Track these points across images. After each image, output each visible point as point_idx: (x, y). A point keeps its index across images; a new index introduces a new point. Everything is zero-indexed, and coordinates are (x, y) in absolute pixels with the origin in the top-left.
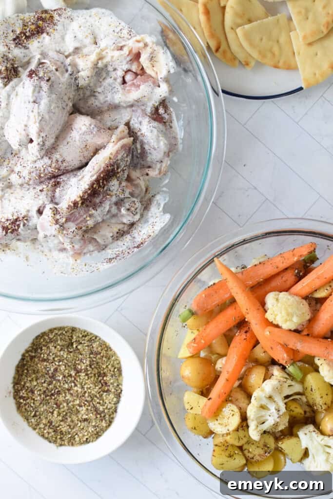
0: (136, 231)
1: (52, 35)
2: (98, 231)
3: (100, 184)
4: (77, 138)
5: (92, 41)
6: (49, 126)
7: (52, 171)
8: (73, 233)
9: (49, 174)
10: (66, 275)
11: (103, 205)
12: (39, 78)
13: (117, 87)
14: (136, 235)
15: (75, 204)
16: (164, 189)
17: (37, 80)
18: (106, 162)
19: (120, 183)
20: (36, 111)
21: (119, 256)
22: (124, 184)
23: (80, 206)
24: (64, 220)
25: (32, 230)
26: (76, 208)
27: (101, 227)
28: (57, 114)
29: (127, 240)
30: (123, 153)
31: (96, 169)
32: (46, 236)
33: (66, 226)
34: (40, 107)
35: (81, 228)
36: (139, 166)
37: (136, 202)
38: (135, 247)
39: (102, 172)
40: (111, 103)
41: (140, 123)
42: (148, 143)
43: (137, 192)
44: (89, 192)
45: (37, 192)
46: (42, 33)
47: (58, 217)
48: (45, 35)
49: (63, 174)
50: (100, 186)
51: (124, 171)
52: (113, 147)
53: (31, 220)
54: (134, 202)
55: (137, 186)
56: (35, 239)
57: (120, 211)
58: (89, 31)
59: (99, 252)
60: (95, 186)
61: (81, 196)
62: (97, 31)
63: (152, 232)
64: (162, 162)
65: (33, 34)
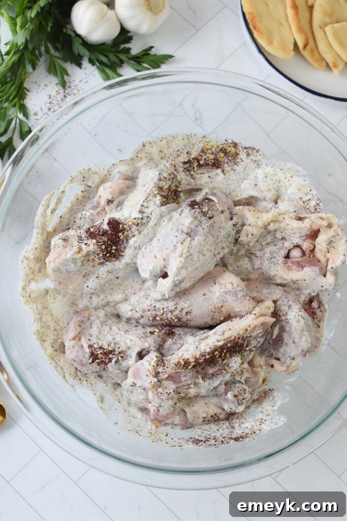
0: (238, 420)
1: (227, 174)
2: (192, 405)
3: (222, 354)
4: (217, 294)
5: (274, 198)
6: (194, 267)
7: (171, 318)
8: (168, 395)
9: (166, 321)
10: (141, 438)
11: (215, 379)
12: (202, 212)
13: (278, 258)
14: (236, 425)
15: (187, 363)
16: (287, 387)
17: (198, 212)
18: (240, 333)
19: (243, 363)
20: (187, 243)
21: (209, 441)
22: (246, 365)
23: (191, 368)
24: (166, 376)
25: (122, 371)
26: (185, 368)
27: (197, 402)
28: (206, 258)
29: (225, 427)
30: (259, 331)
31: (227, 335)
32: (134, 385)
33: (165, 383)
34: (192, 243)
35: (179, 393)
36: (267, 353)
37: (247, 391)
38: (231, 438)
39: (230, 342)
40: (265, 273)
41: (290, 307)
42: (290, 333)
43: (253, 380)
44: (207, 357)
45: (146, 332)
46: (218, 168)
47: (160, 369)
48: (219, 171)
49: (181, 326)
50: (220, 357)
51: (251, 351)
52: (254, 320)
53: (126, 360)
54: (245, 390)
55: (255, 374)
56: (119, 384)
57: (226, 394)
58: (275, 186)
59: (183, 429)
60: (216, 353)
61: (197, 357)
62: (283, 190)
63: (258, 430)
64: (294, 359)
65: (207, 165)
